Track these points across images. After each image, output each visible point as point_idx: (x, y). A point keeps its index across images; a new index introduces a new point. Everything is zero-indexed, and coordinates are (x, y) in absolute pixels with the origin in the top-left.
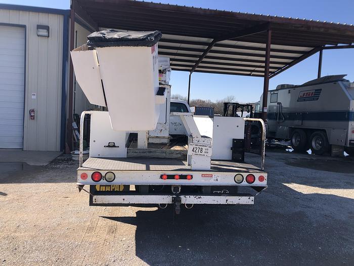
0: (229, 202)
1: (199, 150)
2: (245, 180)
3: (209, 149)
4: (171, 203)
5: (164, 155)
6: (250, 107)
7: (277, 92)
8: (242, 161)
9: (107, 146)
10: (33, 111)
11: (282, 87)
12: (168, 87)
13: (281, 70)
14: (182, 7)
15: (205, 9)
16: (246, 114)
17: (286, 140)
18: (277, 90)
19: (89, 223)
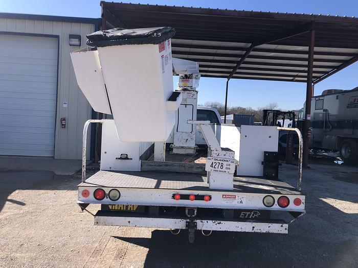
0: (256, 230)
1: (219, 165)
2: (276, 203)
3: (231, 164)
4: (184, 228)
5: (183, 169)
6: (292, 114)
7: (322, 98)
8: (275, 178)
9: (119, 159)
10: (64, 119)
11: (329, 92)
12: (195, 93)
13: (327, 74)
14: (215, 10)
15: (239, 11)
16: (288, 122)
17: (335, 151)
18: (323, 96)
19: (97, 245)
